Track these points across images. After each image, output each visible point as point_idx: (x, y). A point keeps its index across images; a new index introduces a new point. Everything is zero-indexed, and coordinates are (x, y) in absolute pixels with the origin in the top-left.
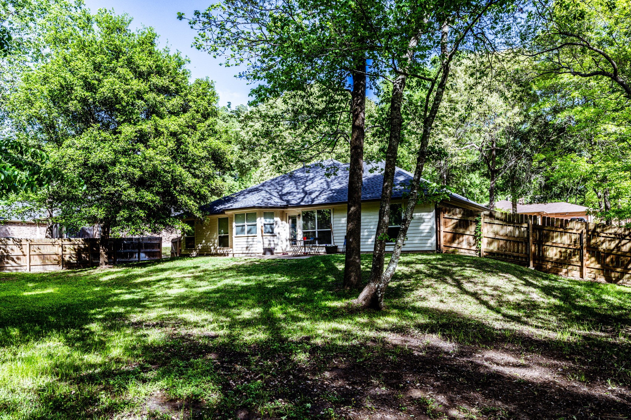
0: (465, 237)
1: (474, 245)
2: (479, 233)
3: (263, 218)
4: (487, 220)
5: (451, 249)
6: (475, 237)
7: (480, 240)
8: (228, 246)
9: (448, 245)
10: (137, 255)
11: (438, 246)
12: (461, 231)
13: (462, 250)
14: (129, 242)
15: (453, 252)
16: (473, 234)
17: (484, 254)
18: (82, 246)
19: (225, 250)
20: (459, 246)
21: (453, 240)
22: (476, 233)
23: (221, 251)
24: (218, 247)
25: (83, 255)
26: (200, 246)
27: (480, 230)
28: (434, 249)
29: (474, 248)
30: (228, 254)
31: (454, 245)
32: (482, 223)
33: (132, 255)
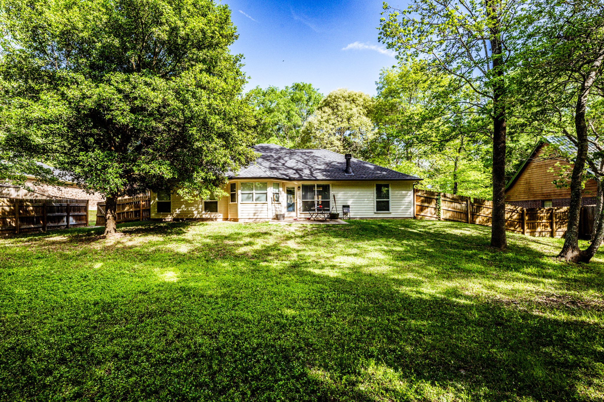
0: (429, 209)
1: (435, 214)
2: (438, 206)
3: (272, 188)
4: (443, 198)
5: (420, 217)
6: (436, 209)
7: (439, 210)
8: (217, 211)
9: (419, 213)
10: (65, 219)
12: (426, 204)
14: (58, 204)
18: (7, 209)
19: (213, 215)
20: (426, 215)
21: (421, 210)
22: (436, 206)
23: (207, 216)
24: (204, 212)
25: (8, 220)
26: (178, 211)
28: (412, 216)
30: (216, 219)
31: (422, 214)
32: (440, 200)
33: (60, 218)
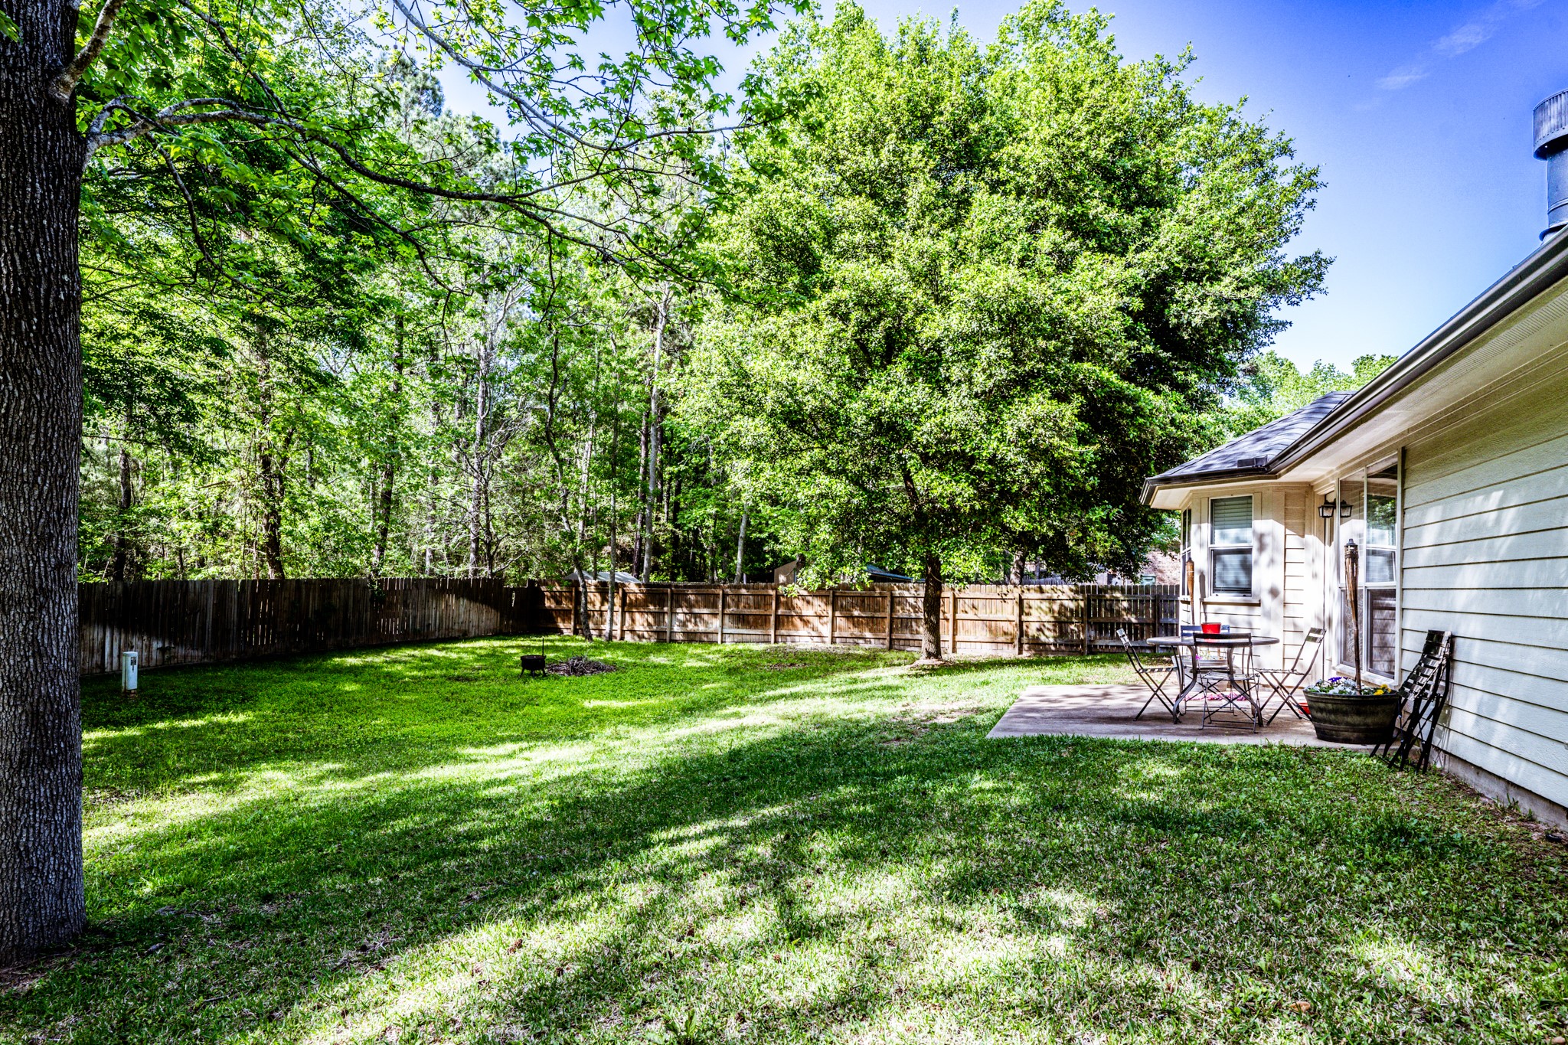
3: (1207, 525)
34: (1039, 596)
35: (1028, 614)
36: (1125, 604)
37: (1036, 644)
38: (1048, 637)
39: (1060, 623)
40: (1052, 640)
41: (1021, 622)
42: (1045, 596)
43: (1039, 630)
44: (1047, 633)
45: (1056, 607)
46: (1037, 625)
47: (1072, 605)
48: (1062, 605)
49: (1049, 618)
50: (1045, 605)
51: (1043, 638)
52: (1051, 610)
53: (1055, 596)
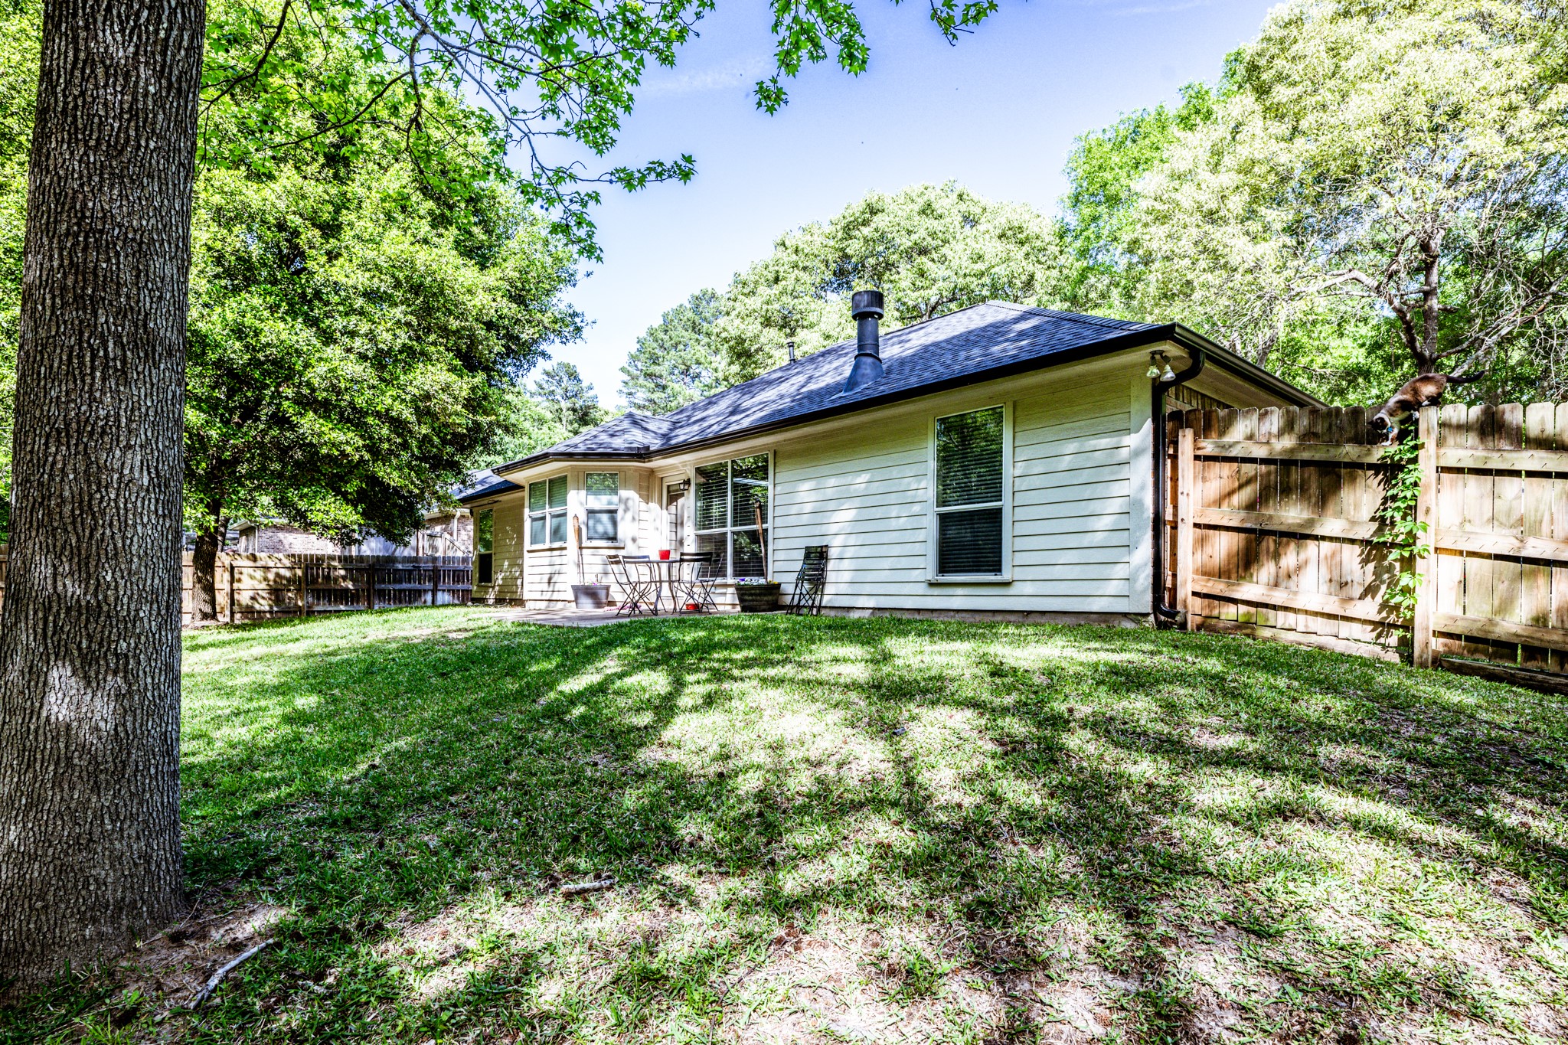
0: (1315, 552)
1: (1370, 591)
2: (1402, 527)
4: (1465, 451)
5: (1230, 612)
6: (1374, 550)
7: (1408, 563)
9: (1218, 587)
11: (1161, 587)
13: (1289, 619)
15: (1246, 626)
16: (1367, 531)
17: (1438, 645)
20: (1278, 597)
21: (1246, 561)
22: (1382, 523)
27: (1411, 511)
28: (1145, 603)
29: (1369, 609)
31: (1248, 591)
32: (1425, 468)
34: (251, 564)
35: (239, 580)
36: (342, 572)
37: (248, 611)
38: (264, 605)
39: (276, 592)
40: (267, 608)
41: (232, 591)
42: (259, 564)
43: (253, 598)
44: (261, 601)
45: (271, 576)
46: (251, 593)
47: (287, 574)
48: (278, 575)
49: (264, 585)
50: (259, 574)
51: (257, 607)
52: (266, 579)
53: (271, 564)
